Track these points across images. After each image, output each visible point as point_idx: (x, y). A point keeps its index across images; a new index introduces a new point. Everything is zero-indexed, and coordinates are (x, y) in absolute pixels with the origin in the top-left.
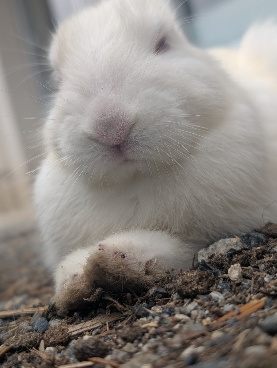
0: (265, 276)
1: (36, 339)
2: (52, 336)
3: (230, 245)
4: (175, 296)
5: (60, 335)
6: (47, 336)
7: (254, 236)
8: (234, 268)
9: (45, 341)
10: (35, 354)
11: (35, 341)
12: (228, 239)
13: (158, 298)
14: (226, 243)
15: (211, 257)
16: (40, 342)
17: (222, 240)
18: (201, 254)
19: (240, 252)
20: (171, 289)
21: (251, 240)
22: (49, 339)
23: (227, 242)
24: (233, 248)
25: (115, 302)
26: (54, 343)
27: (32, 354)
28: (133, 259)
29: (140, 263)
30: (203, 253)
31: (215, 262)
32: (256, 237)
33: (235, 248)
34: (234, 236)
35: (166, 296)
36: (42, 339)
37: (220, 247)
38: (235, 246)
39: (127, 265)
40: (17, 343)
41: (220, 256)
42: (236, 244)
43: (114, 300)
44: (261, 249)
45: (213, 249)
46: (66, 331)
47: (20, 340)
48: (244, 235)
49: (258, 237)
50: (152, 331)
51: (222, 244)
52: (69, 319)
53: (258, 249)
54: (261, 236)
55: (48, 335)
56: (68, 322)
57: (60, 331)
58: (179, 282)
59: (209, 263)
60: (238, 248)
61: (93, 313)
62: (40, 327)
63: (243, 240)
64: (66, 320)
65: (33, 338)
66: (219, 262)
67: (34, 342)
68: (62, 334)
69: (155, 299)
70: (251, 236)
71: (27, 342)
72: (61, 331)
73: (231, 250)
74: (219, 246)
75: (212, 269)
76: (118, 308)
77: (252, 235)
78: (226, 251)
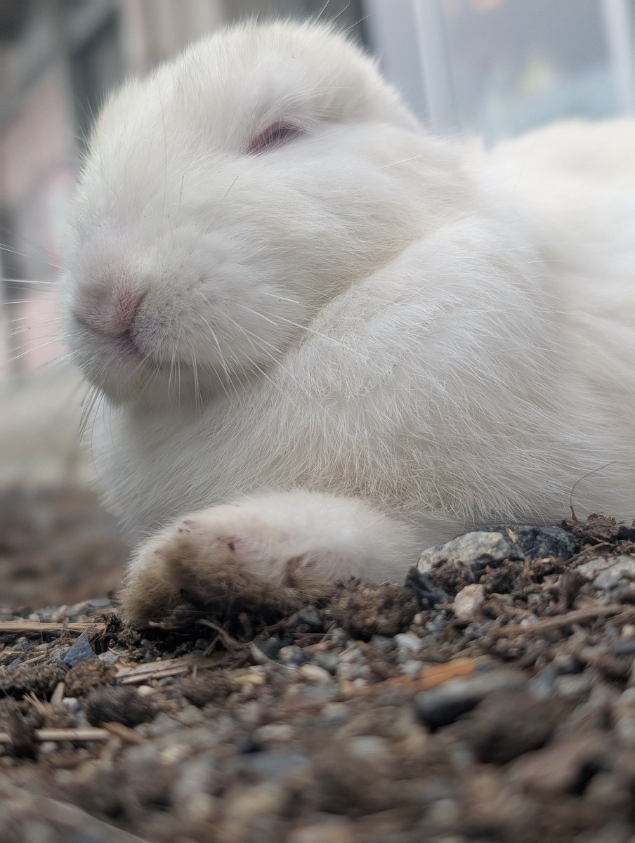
0: (526, 617)
1: (48, 679)
2: (79, 676)
3: (485, 546)
4: (337, 634)
5: (94, 678)
6: (70, 677)
7: (548, 536)
8: (469, 594)
9: (66, 685)
10: (31, 705)
11: (45, 683)
12: (485, 534)
13: (302, 631)
14: (477, 542)
15: (438, 565)
16: (55, 686)
17: (472, 533)
18: (425, 557)
19: (500, 563)
20: (330, 619)
21: (541, 542)
22: (72, 684)
23: (481, 540)
24: (489, 552)
25: (221, 631)
26: (78, 692)
27: (24, 705)
28: (257, 552)
29: (273, 562)
30: (430, 555)
31: (441, 577)
32: (552, 537)
33: (493, 554)
34: (505, 530)
35: (318, 630)
36: (63, 681)
37: (463, 548)
38: (495, 549)
39: (242, 565)
40: (7, 682)
41: (457, 566)
42: (497, 546)
43: (217, 628)
44: (550, 563)
45: (450, 550)
46: (111, 672)
47: (14, 676)
48: (527, 530)
49: (556, 539)
50: (247, 690)
51: (470, 542)
52: (134, 652)
53: (544, 564)
54: (563, 536)
55: (74, 676)
56: (131, 657)
57: (98, 670)
58: (343, 603)
59: (430, 578)
60: (499, 555)
61: (184, 647)
62: (74, 659)
63: (522, 541)
64: (128, 654)
65: (43, 676)
66: (450, 578)
67: (41, 684)
68: (101, 676)
69: (295, 632)
70: (542, 534)
71: (29, 681)
72: (101, 670)
73: (485, 556)
74: (463, 545)
75: (430, 589)
76: (226, 643)
77: (544, 532)
78: (474, 557)
